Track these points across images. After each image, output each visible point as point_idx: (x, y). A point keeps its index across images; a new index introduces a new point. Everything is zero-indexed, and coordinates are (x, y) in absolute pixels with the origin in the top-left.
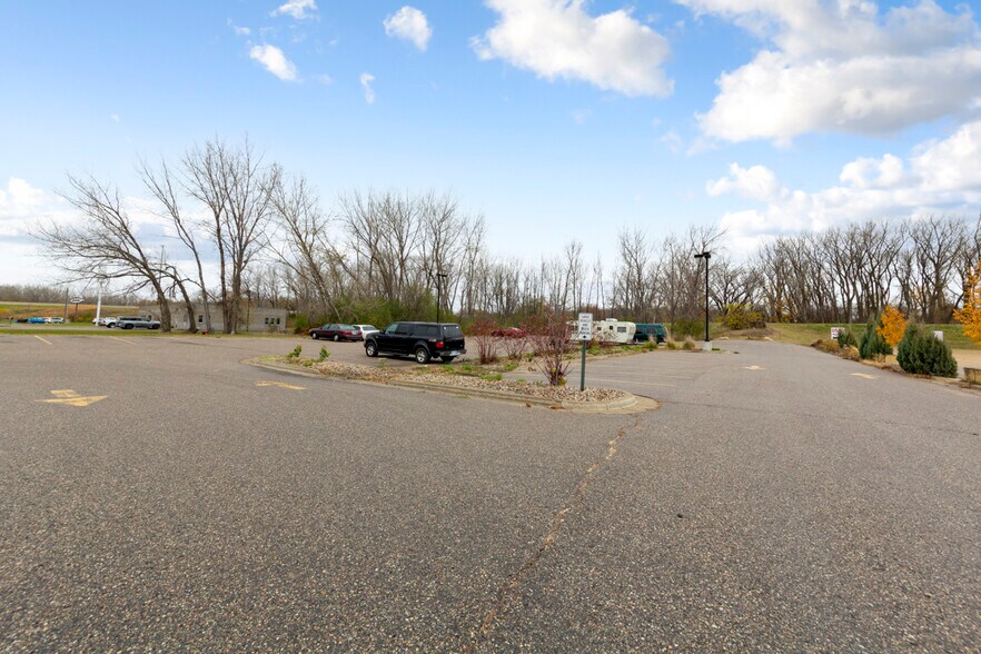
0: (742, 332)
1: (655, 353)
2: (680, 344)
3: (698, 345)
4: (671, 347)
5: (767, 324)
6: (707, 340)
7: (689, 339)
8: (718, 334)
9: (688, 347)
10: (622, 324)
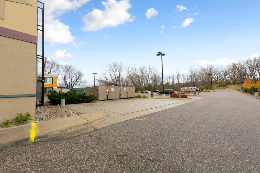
0: (221, 88)
1: (201, 93)
2: (207, 91)
3: (210, 91)
4: (205, 91)
5: (228, 85)
6: (212, 90)
7: (208, 90)
8: (215, 88)
9: (208, 91)
10: (194, 88)
